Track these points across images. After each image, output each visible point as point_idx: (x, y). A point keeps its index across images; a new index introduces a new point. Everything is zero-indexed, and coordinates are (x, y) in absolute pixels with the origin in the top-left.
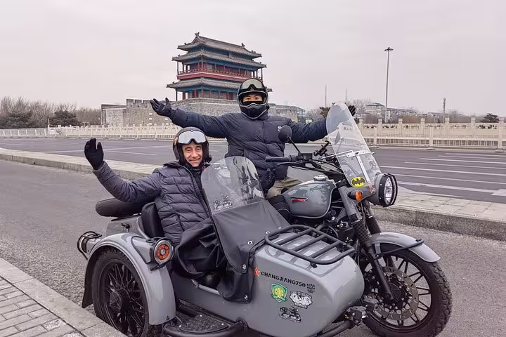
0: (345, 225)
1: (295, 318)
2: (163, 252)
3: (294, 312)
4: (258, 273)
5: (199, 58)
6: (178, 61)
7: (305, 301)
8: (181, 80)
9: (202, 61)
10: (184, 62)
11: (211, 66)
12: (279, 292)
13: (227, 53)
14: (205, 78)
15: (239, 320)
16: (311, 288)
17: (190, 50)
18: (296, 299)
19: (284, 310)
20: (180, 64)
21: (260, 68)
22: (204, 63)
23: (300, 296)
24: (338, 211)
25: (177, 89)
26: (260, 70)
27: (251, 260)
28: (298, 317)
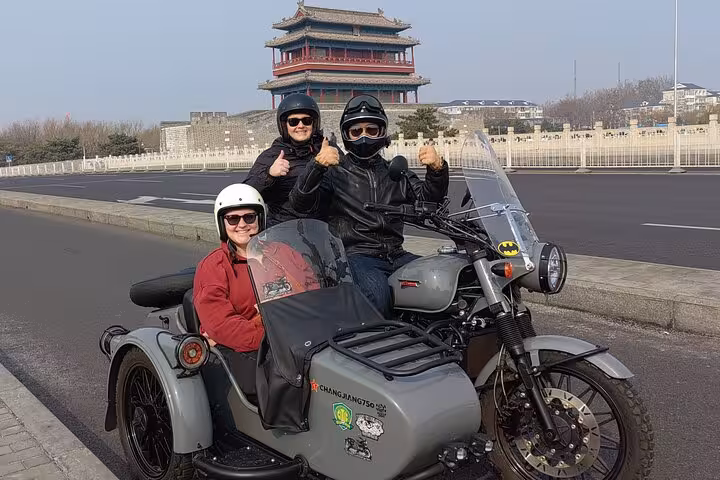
0: (479, 323)
1: (364, 454)
2: (192, 353)
3: (362, 445)
4: (315, 387)
5: (301, 41)
6: (274, 47)
7: (375, 430)
8: (279, 76)
9: (307, 45)
10: (281, 47)
11: (324, 51)
12: (342, 415)
13: (349, 28)
14: (313, 70)
15: (299, 457)
16: (381, 411)
17: (291, 29)
18: (363, 427)
19: (351, 442)
20: (277, 51)
21: (408, 46)
22: (311, 48)
23: (369, 422)
24: (471, 302)
25: (274, 91)
26: (408, 50)
27: (306, 367)
28: (367, 454)
